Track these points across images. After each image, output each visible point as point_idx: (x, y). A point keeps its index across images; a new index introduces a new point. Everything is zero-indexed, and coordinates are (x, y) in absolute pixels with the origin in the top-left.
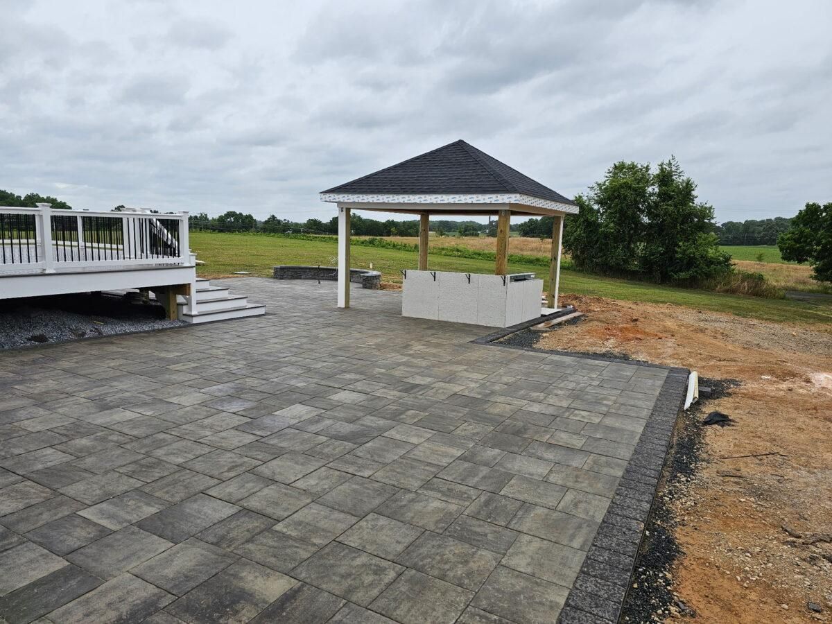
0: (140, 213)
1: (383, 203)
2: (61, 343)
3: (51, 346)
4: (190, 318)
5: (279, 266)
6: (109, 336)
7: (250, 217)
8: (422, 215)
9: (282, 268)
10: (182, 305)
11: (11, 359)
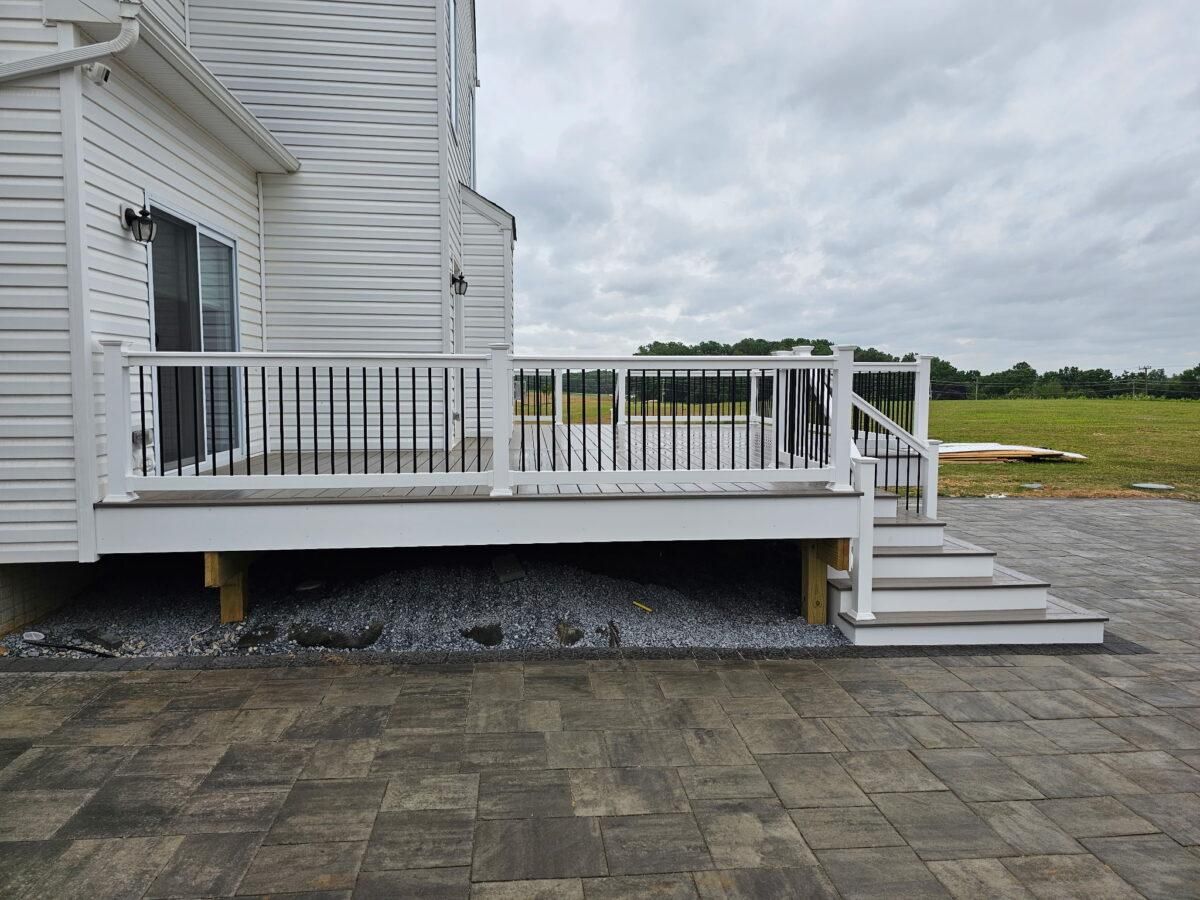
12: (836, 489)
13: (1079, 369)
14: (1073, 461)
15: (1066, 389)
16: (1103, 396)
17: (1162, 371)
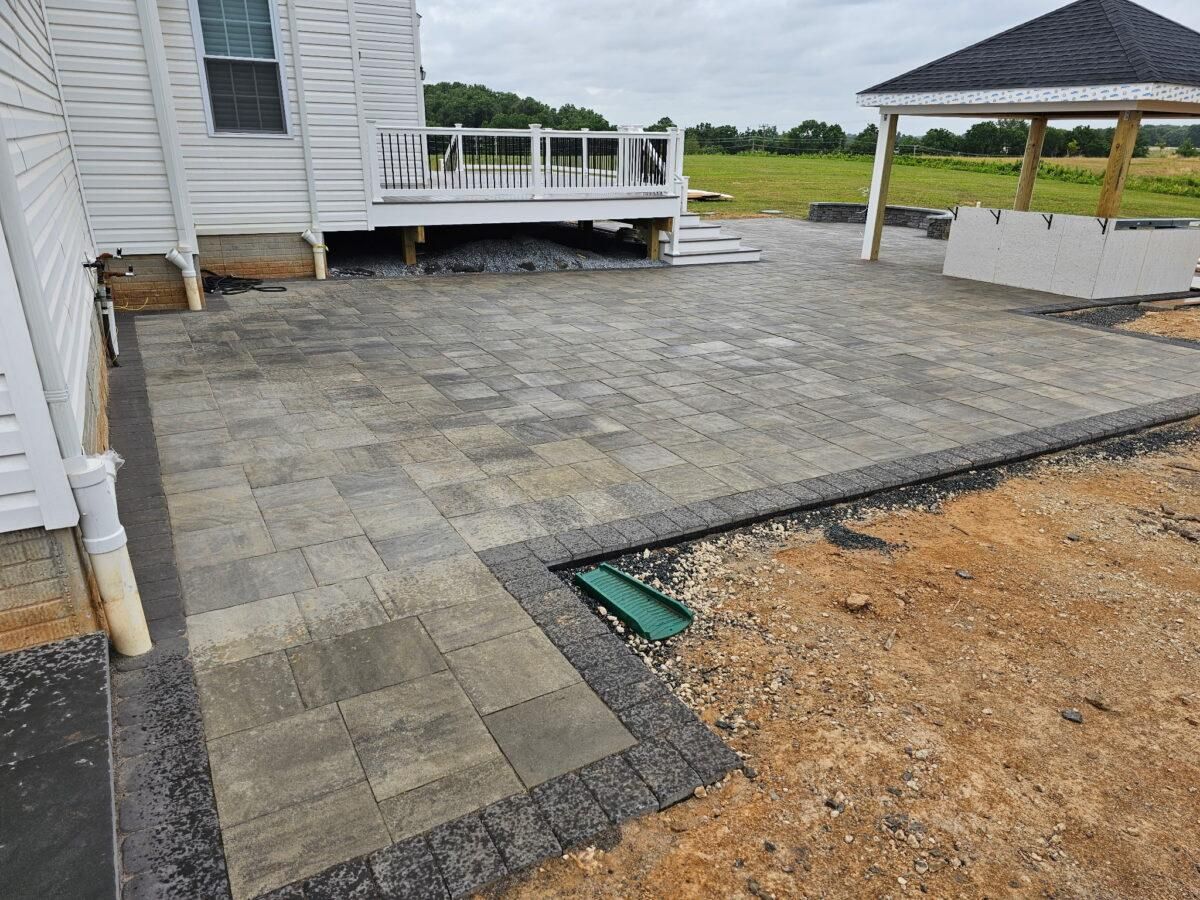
0: (632, 132)
1: (963, 105)
2: (545, 271)
3: (537, 273)
4: (670, 258)
5: (817, 203)
6: (587, 270)
7: (837, 129)
8: (1034, 120)
9: (820, 206)
10: (664, 242)
11: (502, 281)
12: (669, 195)
13: (712, 126)
14: (726, 200)
15: (702, 145)
16: (733, 152)
17: (775, 128)
